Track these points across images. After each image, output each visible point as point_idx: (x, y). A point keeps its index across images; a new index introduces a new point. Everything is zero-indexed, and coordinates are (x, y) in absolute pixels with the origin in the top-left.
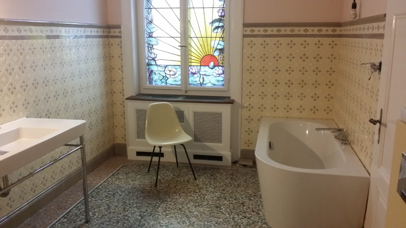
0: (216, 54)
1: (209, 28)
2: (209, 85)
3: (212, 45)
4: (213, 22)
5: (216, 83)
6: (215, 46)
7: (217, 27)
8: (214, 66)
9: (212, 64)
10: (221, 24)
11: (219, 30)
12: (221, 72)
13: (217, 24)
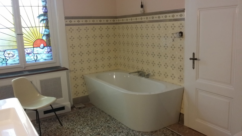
0: (44, 38)
1: (37, 20)
2: (42, 61)
3: (41, 32)
4: (39, 17)
5: (47, 58)
6: (43, 33)
7: (43, 20)
8: (44, 47)
9: (42, 45)
10: (45, 18)
11: (45, 22)
12: (49, 50)
13: (42, 18)
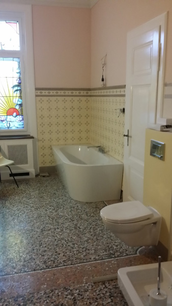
0: (17, 107)
1: (12, 90)
2: (14, 128)
3: (14, 102)
4: (13, 87)
5: (19, 127)
6: (16, 103)
7: (17, 90)
8: (17, 116)
9: (15, 114)
10: (19, 88)
11: (18, 92)
12: (21, 119)
13: (16, 88)
